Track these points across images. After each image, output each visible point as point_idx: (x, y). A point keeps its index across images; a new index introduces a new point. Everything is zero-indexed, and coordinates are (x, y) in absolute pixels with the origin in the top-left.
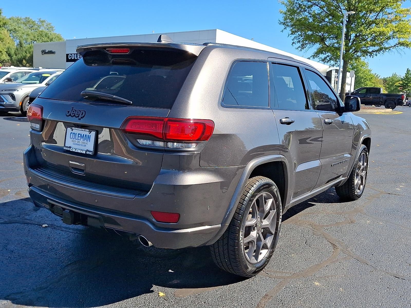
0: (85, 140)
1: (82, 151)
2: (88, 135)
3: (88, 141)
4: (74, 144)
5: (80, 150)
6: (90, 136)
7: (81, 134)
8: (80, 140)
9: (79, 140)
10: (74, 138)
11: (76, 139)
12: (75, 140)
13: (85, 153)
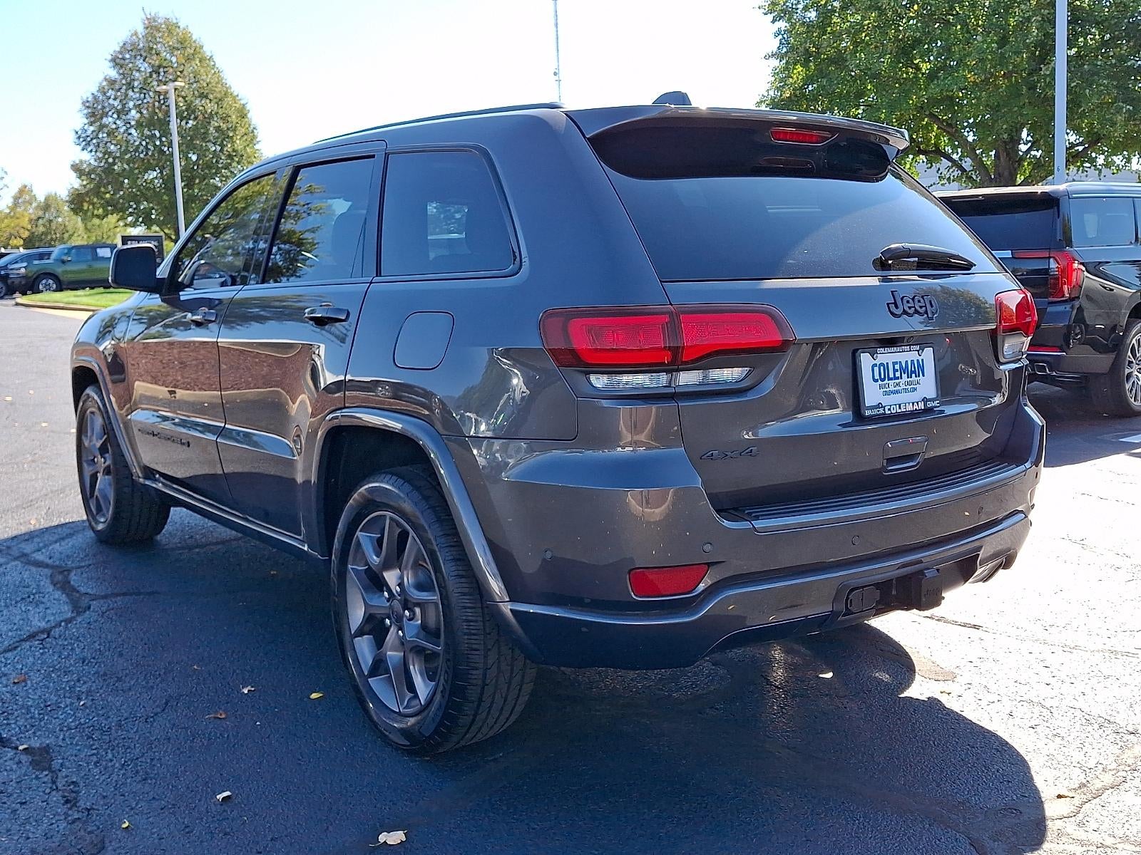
0: (913, 375)
1: (915, 404)
2: (918, 360)
3: (919, 376)
4: (886, 393)
5: (911, 404)
6: (922, 360)
7: (900, 362)
8: (901, 378)
9: (898, 378)
10: (883, 377)
11: (891, 379)
12: (886, 381)
13: (923, 408)
